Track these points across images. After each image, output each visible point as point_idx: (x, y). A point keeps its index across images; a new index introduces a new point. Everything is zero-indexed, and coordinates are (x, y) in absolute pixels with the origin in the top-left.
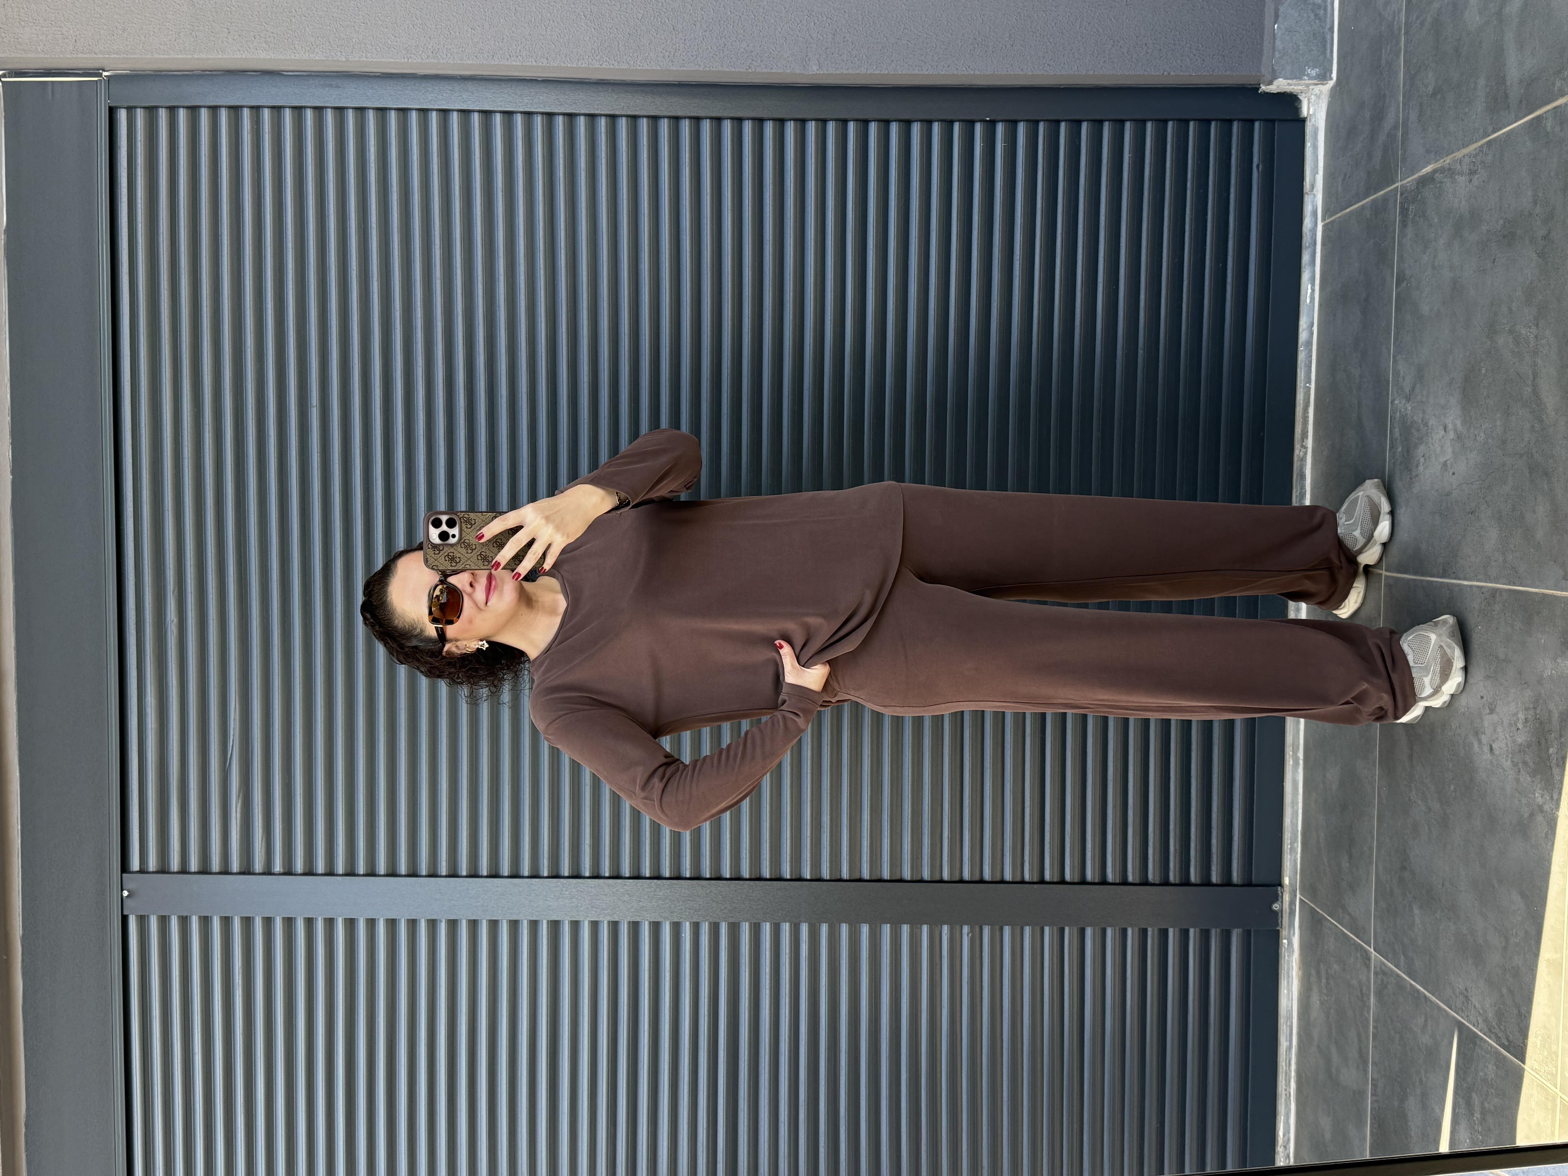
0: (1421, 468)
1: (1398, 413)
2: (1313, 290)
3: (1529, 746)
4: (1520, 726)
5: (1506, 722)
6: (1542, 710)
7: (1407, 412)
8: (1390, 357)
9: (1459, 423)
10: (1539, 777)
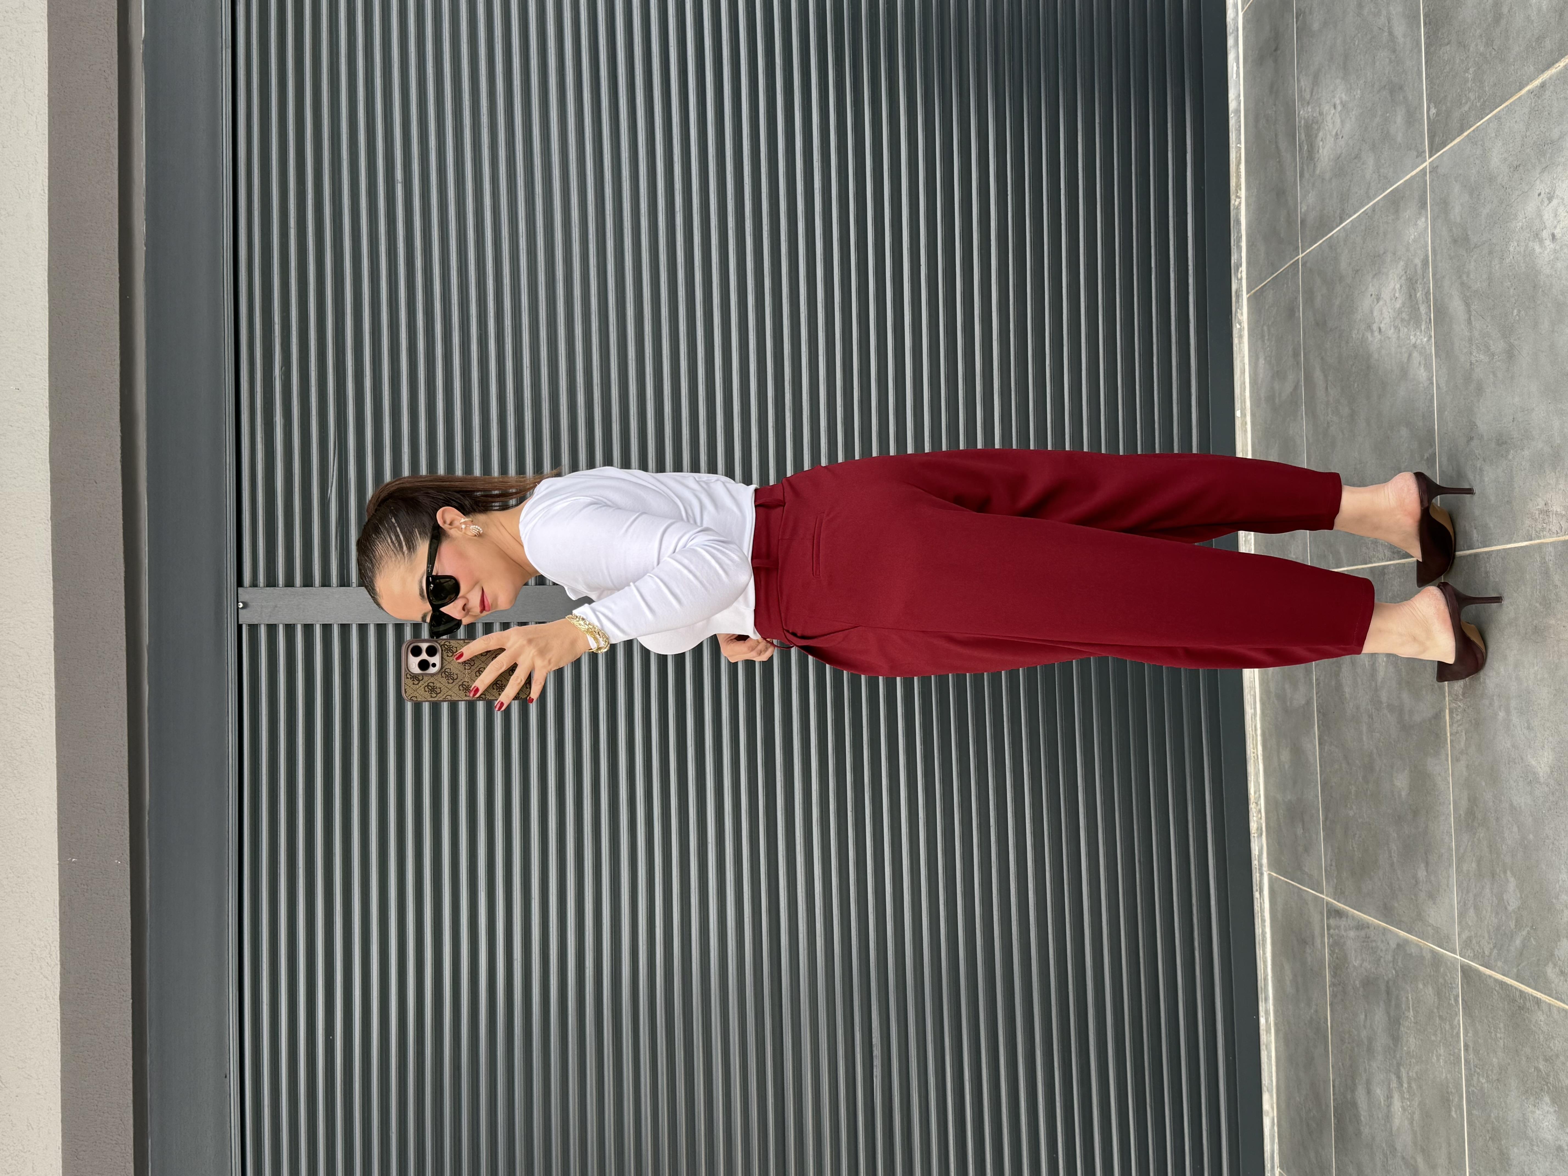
0: (1320, 151)
1: (1303, 122)
2: (1238, 67)
3: (1404, 304)
4: (1397, 295)
5: (1388, 301)
6: (1410, 270)
7: (1310, 114)
8: (1295, 81)
9: (1343, 96)
10: (1412, 322)
